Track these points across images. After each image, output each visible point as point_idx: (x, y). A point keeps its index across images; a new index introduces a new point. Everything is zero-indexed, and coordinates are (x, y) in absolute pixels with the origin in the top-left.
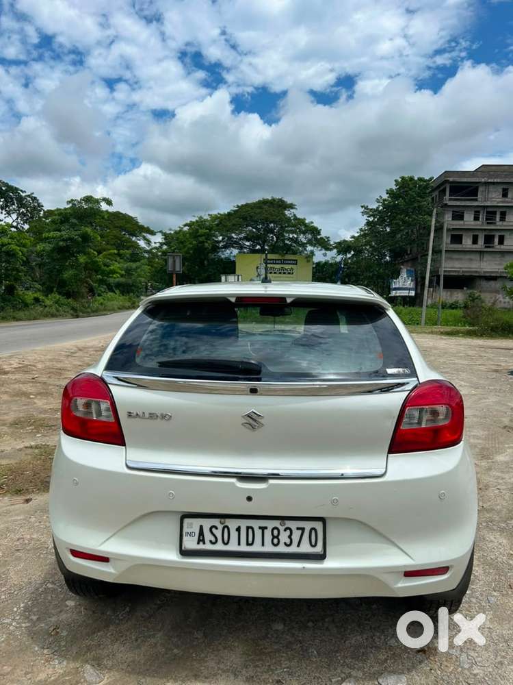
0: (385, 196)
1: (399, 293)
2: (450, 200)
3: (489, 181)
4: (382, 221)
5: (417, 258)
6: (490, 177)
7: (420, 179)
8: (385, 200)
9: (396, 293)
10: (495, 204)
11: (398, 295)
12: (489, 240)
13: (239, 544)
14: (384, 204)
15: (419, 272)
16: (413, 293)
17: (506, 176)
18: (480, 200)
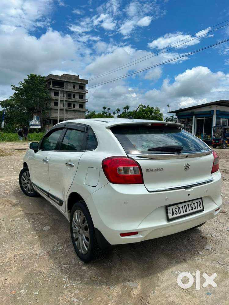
0: (23, 82)
1: (33, 127)
2: (53, 87)
3: (68, 81)
4: (22, 93)
5: (40, 111)
6: (68, 79)
7: (39, 76)
8: (23, 84)
9: (32, 127)
10: (70, 91)
11: (33, 128)
12: (69, 105)
13: (183, 212)
14: (23, 86)
15: (42, 118)
16: (40, 127)
17: (74, 80)
18: (65, 88)
